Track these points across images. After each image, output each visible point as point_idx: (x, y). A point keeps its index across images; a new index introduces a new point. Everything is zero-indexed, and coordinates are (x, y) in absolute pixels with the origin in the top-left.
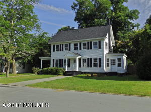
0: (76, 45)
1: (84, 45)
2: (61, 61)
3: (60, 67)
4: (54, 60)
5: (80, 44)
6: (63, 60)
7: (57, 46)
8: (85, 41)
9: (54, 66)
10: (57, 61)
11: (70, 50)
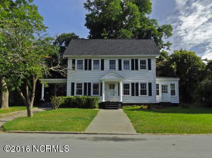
1: (126, 63)
2: (87, 85)
3: (85, 94)
5: (120, 61)
6: (90, 84)
9: (73, 94)
10: (79, 85)
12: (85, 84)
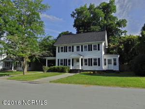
0: (78, 47)
2: (65, 60)
3: (64, 65)
4: (59, 60)
5: (82, 46)
6: (66, 60)
7: (62, 48)
8: (87, 44)
9: (58, 65)
10: (62, 60)
11: (73, 51)
12: (64, 60)
